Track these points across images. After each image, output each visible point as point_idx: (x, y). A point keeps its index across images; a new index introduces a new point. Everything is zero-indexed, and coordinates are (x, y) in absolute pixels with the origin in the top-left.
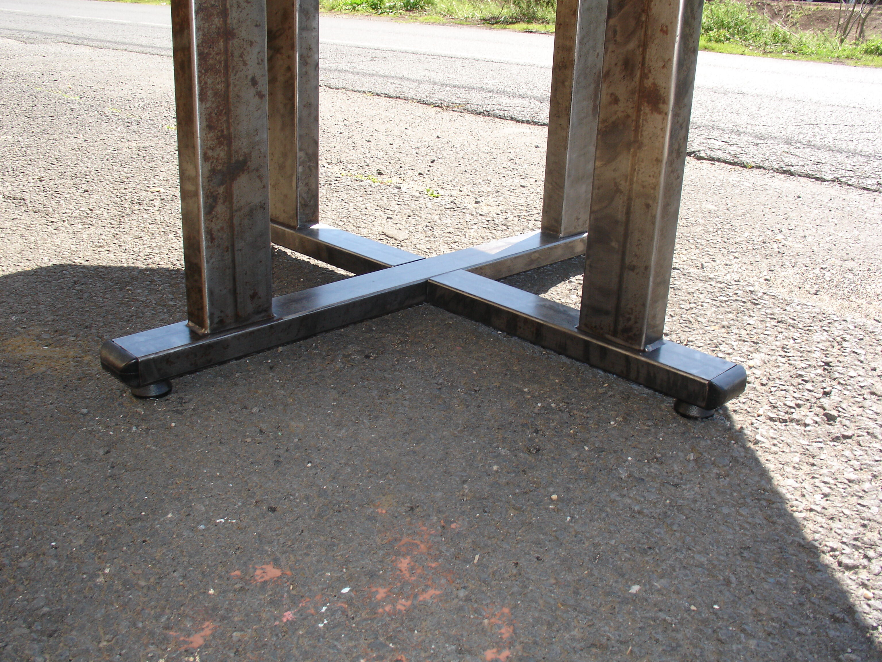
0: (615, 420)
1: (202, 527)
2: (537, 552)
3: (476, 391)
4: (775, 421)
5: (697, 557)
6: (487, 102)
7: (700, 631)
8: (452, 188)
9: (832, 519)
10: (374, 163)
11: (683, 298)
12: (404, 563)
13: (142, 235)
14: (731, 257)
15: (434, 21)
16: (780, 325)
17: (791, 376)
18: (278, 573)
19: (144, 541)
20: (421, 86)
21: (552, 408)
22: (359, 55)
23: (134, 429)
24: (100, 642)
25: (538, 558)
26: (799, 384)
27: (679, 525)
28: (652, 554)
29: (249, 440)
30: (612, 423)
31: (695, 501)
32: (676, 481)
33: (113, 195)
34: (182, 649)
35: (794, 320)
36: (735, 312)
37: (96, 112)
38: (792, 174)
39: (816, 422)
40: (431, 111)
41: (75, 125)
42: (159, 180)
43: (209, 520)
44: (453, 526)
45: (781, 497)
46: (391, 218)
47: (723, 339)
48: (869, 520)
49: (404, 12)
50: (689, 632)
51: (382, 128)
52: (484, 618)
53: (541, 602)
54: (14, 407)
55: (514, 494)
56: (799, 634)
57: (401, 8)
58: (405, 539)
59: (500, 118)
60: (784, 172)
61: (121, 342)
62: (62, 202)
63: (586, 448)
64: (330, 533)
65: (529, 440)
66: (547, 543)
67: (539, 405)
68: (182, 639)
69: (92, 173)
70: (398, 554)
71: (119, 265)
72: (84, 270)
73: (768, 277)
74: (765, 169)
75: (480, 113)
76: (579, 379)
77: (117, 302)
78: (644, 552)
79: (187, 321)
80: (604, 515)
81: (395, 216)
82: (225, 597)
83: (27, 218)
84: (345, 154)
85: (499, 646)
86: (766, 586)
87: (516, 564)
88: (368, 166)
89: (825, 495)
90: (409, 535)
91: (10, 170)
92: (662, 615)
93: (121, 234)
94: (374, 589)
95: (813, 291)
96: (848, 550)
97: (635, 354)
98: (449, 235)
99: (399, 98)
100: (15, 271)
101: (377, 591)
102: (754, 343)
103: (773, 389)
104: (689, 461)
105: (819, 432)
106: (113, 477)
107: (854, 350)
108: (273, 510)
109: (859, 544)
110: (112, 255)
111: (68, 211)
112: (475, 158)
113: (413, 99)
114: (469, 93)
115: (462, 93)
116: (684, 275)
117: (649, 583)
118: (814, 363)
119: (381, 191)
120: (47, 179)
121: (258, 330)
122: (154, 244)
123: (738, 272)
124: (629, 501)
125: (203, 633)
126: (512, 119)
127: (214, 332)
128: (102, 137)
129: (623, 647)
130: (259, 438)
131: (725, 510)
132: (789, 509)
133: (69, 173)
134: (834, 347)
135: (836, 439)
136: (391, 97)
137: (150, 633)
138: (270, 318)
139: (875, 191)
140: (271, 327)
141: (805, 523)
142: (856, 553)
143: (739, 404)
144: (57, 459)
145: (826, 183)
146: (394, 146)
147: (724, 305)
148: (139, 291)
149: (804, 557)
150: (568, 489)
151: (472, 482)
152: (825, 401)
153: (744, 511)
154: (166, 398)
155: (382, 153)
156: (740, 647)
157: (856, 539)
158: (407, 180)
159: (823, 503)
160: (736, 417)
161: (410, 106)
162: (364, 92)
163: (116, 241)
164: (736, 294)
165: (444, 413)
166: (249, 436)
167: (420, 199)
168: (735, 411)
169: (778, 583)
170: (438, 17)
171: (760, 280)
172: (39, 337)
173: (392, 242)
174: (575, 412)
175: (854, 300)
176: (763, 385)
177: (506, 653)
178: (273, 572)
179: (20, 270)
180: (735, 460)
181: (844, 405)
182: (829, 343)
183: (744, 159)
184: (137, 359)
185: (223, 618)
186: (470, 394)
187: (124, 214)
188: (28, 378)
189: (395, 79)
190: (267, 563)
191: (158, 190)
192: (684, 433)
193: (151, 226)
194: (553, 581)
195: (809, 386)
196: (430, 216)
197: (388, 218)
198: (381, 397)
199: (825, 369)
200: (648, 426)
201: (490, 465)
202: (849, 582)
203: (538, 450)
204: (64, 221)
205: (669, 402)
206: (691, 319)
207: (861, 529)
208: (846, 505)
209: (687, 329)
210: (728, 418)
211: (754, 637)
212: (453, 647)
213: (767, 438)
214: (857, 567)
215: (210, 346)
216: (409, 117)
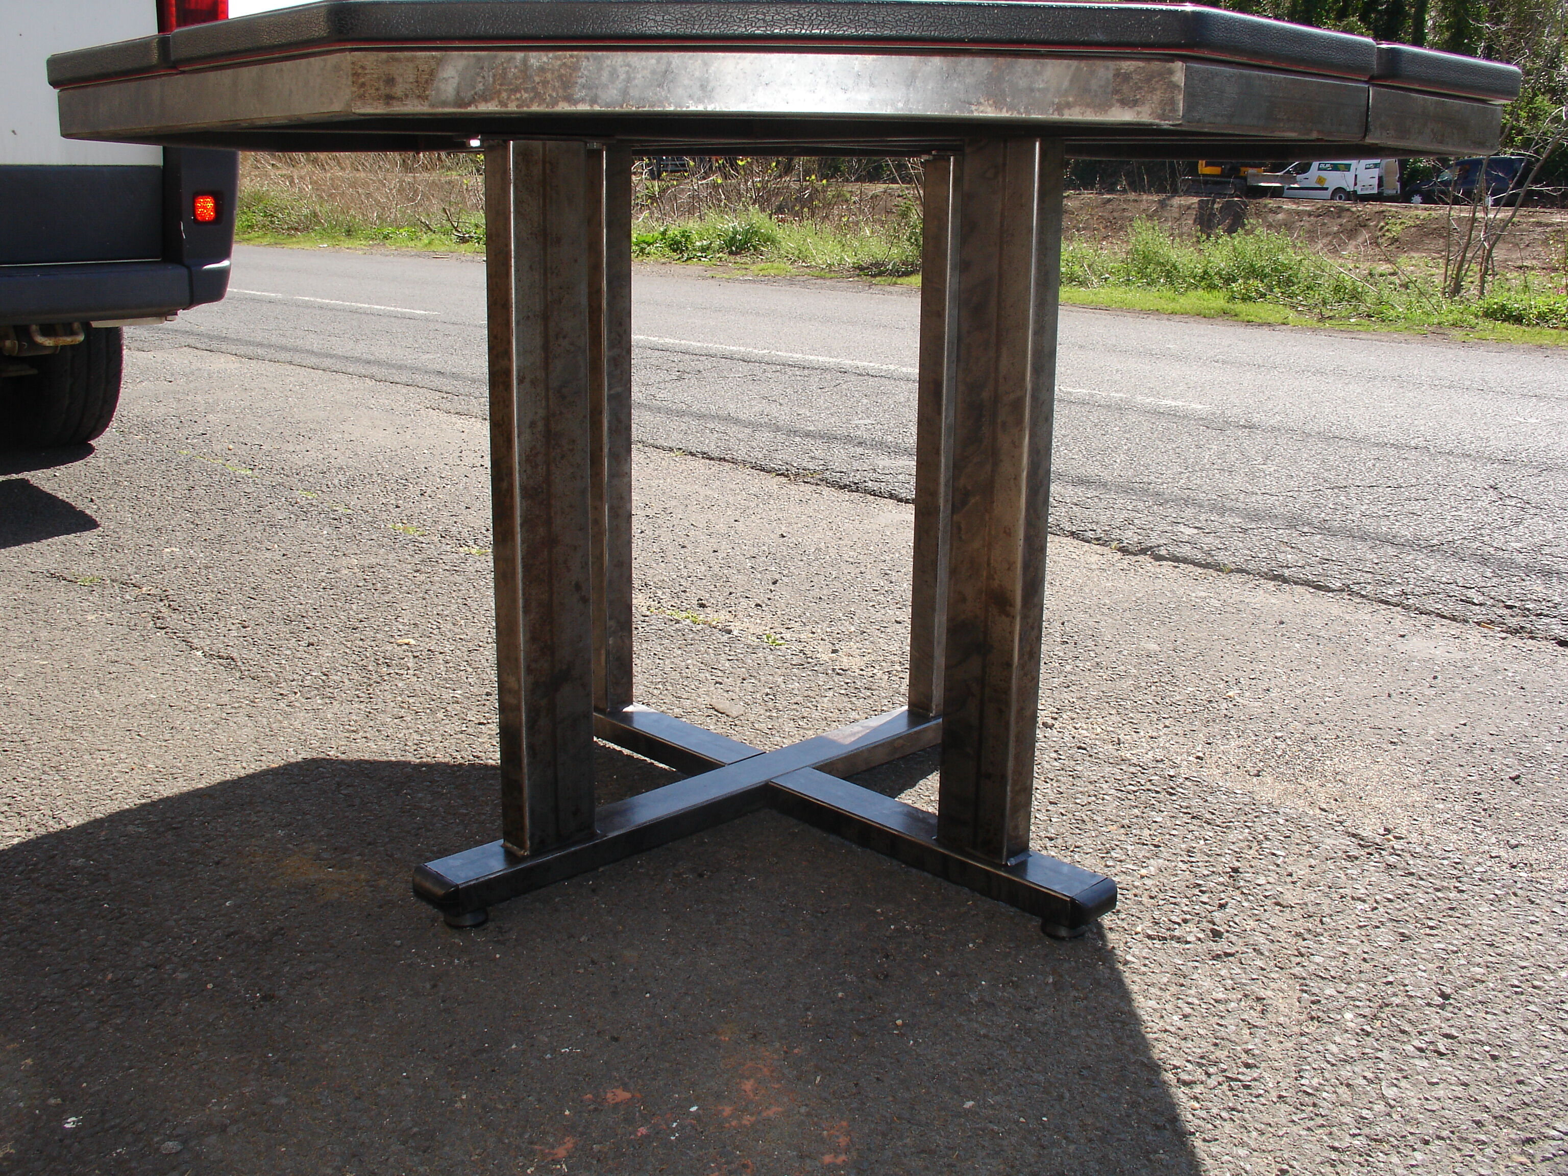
0: (974, 943)
1: (549, 1056)
2: (878, 1073)
3: (823, 913)
4: (1155, 939)
5: (1036, 1076)
6: (856, 465)
7: (1025, 1138)
8: (800, 628)
9: (1185, 1039)
10: (693, 587)
11: (1081, 789)
12: (748, 1085)
13: (402, 712)
14: (1161, 726)
15: (776, 272)
16: (1195, 821)
17: (1187, 887)
18: (628, 1095)
19: (493, 1071)
20: (757, 434)
21: (907, 931)
22: (658, 367)
23: (456, 961)
24: (471, 1156)
25: (878, 1079)
26: (1194, 895)
27: (1023, 1047)
28: (991, 1074)
29: (582, 971)
30: (971, 945)
31: (1044, 1024)
32: (1029, 1004)
33: (347, 650)
34: (550, 1159)
35: (1213, 814)
36: (1142, 806)
37: (283, 499)
38: (1285, 581)
39: (1199, 939)
40: (773, 483)
41: (260, 527)
42: (404, 624)
43: (554, 1051)
44: (796, 1051)
45: (1137, 1019)
46: (721, 684)
47: (1117, 843)
48: (1223, 1039)
49: (726, 256)
50: (1014, 1140)
51: (701, 520)
52: (824, 1130)
53: (877, 1116)
54: (318, 939)
55: (858, 1021)
56: (1118, 1140)
57: (721, 250)
58: (749, 1064)
59: (875, 495)
60: (1275, 578)
61: (435, 866)
62: (283, 662)
63: (938, 973)
64: (675, 1059)
65: (878, 965)
66: (888, 1065)
67: (892, 927)
68: (547, 1151)
69: (310, 614)
70: (742, 1076)
71: (385, 758)
72: (344, 767)
73: (1200, 754)
74: (1249, 573)
75: (845, 486)
76: (940, 897)
77: (397, 810)
78: (983, 1073)
79: (502, 841)
80: (947, 1038)
81: (726, 679)
82: (580, 1117)
83: (247, 689)
84: (652, 571)
85: (836, 1152)
86: (1097, 1100)
87: (856, 1085)
88: (685, 592)
89: (1185, 1016)
90: (752, 1059)
91: (198, 609)
92: (991, 1126)
93: (375, 712)
94: (720, 1108)
95: (1254, 772)
96: (1190, 1067)
97: (995, 868)
98: (795, 706)
99: (724, 460)
100: (259, 769)
101: (723, 1110)
102: (1156, 846)
103: (1161, 902)
104: (1047, 984)
105: (1200, 950)
106: (446, 1010)
107: (1273, 851)
108: (616, 1039)
109: (1204, 1061)
110: (371, 744)
111: (295, 676)
112: (834, 574)
113: (744, 462)
114: (829, 448)
115: (819, 449)
116: (1090, 756)
117: (984, 1099)
118: (1220, 869)
119: (705, 638)
120: (252, 624)
121: (580, 850)
122: (422, 728)
123: (1164, 748)
124: (975, 1025)
125: (566, 1146)
126: (891, 496)
127: (535, 854)
128: (306, 548)
129: (950, 1152)
130: (591, 968)
131: (1074, 1033)
132: (1143, 1030)
133: (279, 614)
134: (1251, 848)
135: (1217, 957)
136: (712, 459)
137: (516, 1147)
138: (593, 836)
139: (1397, 605)
140: (595, 845)
141: (1155, 1043)
142: (1200, 1070)
143: (1117, 921)
144: (383, 994)
145: (1330, 594)
146: (720, 555)
147: (1130, 796)
148: (420, 795)
149: (1145, 1075)
150: (914, 1014)
151: (815, 1009)
152: (1218, 916)
153: (1094, 1033)
154: (483, 927)
155: (703, 568)
156: (1059, 1151)
157: (1202, 1057)
158: (740, 615)
159: (1181, 1024)
160: (1111, 936)
161: (743, 474)
162: (671, 450)
163: (372, 723)
164: (1150, 781)
165: (788, 939)
166: (580, 967)
167: (757, 651)
168: (1110, 929)
169: (1112, 1098)
170: (782, 265)
171: (1191, 758)
172: (318, 857)
173: (723, 720)
174: (931, 934)
175: (1303, 782)
176: (1151, 897)
177: (843, 1157)
178: (623, 1095)
179: (265, 767)
180: (1097, 982)
181: (1237, 920)
182: (1247, 843)
183: (1221, 557)
184: (457, 885)
185: (582, 1134)
186: (816, 917)
187: (372, 682)
188: (322, 907)
189: (716, 421)
190: (617, 1087)
191: (406, 641)
192: (1046, 955)
193: (411, 700)
194: (890, 1099)
195: (1204, 898)
196: (771, 678)
197: (717, 683)
198: (718, 922)
199: (1231, 876)
200: (1009, 948)
201: (836, 992)
202: (1181, 1095)
203: (886, 976)
204: (296, 693)
205: (1036, 922)
206: (1085, 818)
207: (1212, 1048)
208: (1205, 1025)
209: (1078, 831)
210: (1102, 937)
211: (1075, 1143)
212: (795, 1153)
213: (1138, 958)
214: (1195, 1083)
215: (530, 869)
216: (739, 497)
